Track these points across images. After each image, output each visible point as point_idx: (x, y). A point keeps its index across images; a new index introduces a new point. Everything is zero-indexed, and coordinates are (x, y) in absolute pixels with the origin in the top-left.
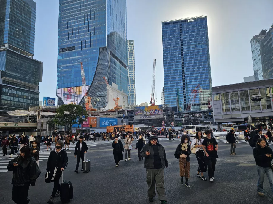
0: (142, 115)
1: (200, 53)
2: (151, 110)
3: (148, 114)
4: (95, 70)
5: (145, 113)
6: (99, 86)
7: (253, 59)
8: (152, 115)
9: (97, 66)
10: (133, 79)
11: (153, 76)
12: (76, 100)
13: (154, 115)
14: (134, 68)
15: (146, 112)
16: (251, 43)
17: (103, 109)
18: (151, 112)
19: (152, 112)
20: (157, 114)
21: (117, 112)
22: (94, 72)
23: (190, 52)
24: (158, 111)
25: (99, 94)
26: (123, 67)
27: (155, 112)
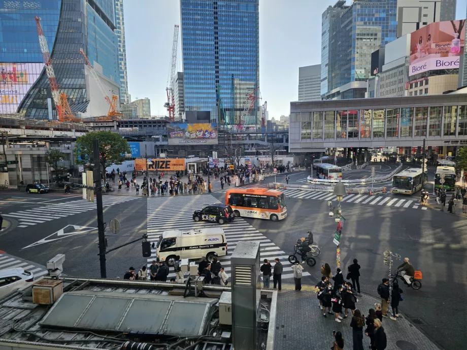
0: (181, 137)
1: (246, 19)
2: (197, 131)
3: (193, 136)
4: (56, 30)
5: (187, 134)
6: (68, 67)
7: (322, 45)
8: (199, 138)
9: (60, 22)
10: (122, 50)
11: (173, 57)
12: (16, 92)
13: (203, 138)
14: (122, 28)
15: (189, 132)
16: (323, 18)
17: (84, 116)
18: (198, 133)
19: (200, 135)
20: (209, 138)
21: (115, 124)
22: (54, 34)
23: (229, 15)
24: (211, 133)
25: (68, 83)
26: (109, 28)
27: (204, 134)
